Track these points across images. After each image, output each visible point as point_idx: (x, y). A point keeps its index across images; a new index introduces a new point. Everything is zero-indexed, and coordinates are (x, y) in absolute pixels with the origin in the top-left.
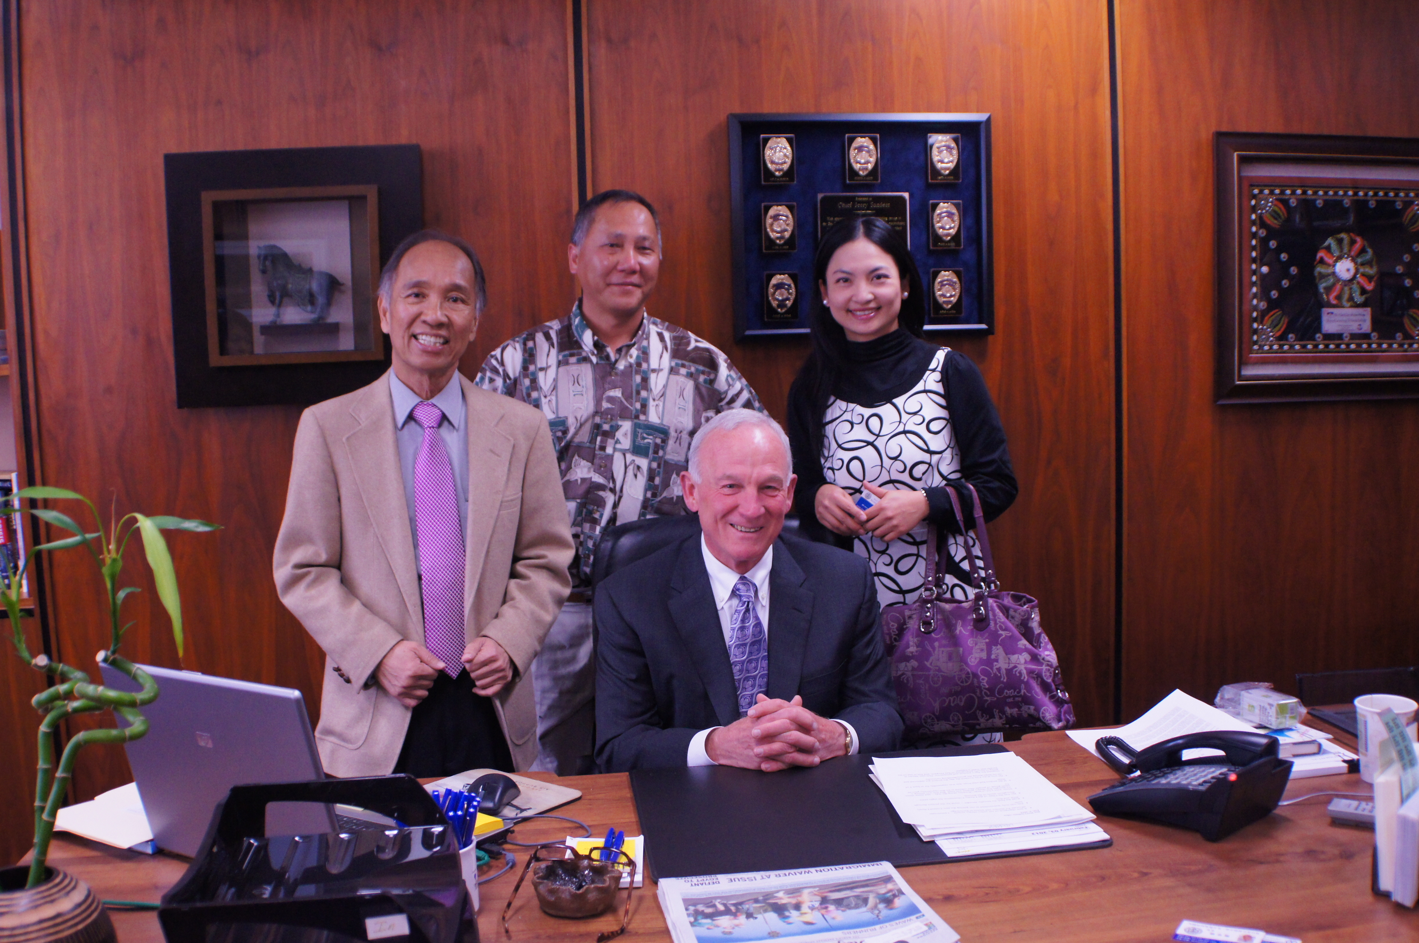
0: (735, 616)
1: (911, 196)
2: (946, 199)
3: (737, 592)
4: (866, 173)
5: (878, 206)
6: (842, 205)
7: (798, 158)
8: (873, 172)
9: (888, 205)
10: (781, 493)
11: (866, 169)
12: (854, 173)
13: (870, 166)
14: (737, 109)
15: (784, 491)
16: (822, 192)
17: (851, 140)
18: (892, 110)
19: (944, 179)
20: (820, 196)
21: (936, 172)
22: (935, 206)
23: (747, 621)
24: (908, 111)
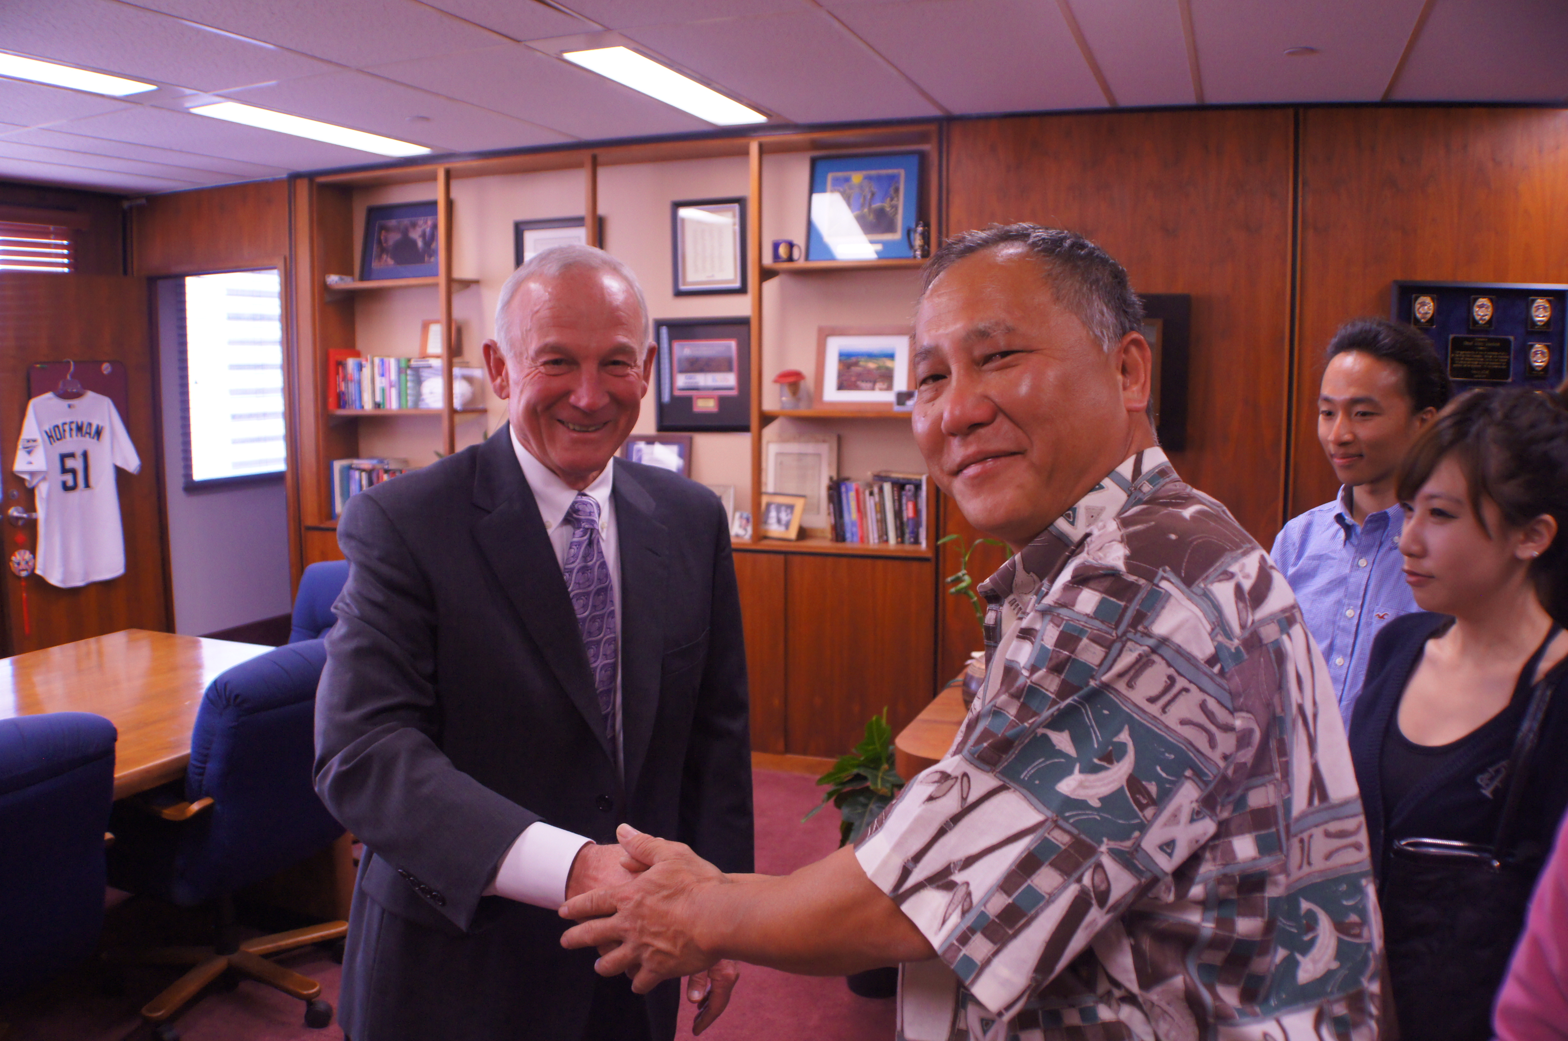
0: (572, 551)
1: (1515, 339)
2: (1539, 341)
3: (575, 515)
4: (1484, 322)
5: (1490, 344)
6: (1466, 343)
7: (1438, 311)
8: (1490, 322)
9: (1498, 344)
10: (635, 370)
11: (1485, 320)
12: (1475, 322)
13: (1487, 318)
14: (1399, 276)
15: (639, 367)
16: (1452, 334)
17: (1475, 300)
18: (1505, 280)
19: (1539, 328)
20: (1451, 336)
21: (1534, 323)
22: (1532, 346)
23: (589, 559)
24: (1517, 282)
